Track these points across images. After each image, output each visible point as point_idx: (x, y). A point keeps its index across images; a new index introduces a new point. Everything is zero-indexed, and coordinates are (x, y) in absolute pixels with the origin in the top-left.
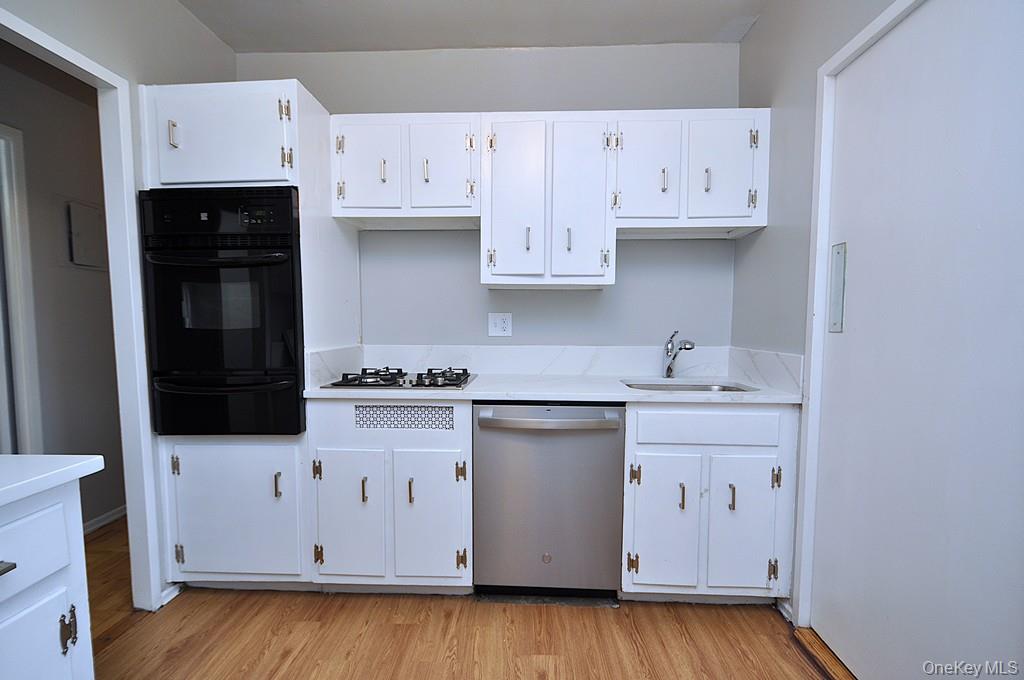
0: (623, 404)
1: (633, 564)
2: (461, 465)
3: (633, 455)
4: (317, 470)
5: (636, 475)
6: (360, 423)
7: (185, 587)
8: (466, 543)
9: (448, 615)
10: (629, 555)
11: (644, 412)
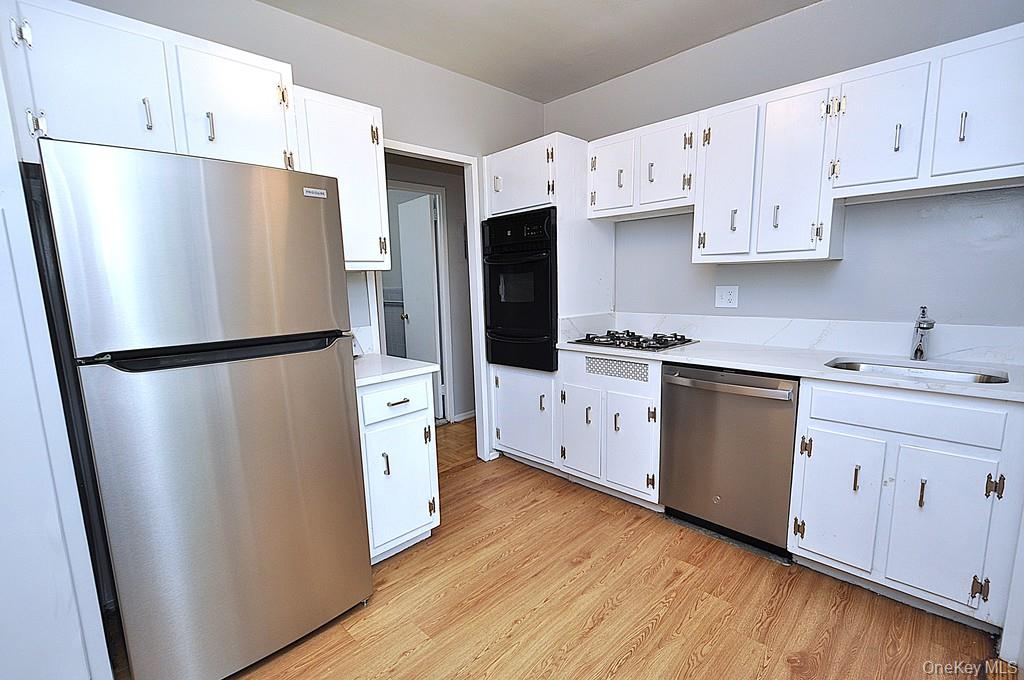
0: (797, 379)
1: (800, 529)
2: (652, 410)
3: (805, 428)
4: (563, 397)
5: (807, 447)
6: (590, 369)
7: (502, 454)
8: (654, 470)
9: (638, 518)
10: (796, 520)
11: (818, 387)
